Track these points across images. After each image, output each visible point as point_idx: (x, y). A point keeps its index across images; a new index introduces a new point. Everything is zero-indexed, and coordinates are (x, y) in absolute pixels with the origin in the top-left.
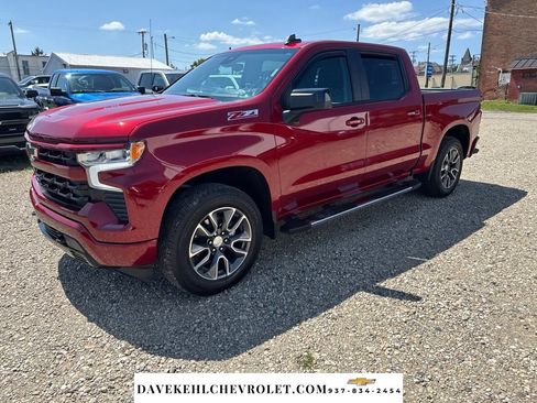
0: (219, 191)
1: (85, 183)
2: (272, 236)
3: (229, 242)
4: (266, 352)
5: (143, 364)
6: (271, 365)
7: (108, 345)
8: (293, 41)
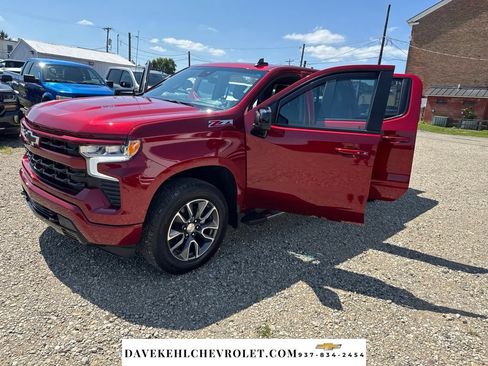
0: (196, 185)
1: (84, 171)
2: (235, 226)
3: (200, 229)
4: (231, 323)
5: (127, 330)
6: (235, 334)
7: (93, 313)
8: (262, 64)
